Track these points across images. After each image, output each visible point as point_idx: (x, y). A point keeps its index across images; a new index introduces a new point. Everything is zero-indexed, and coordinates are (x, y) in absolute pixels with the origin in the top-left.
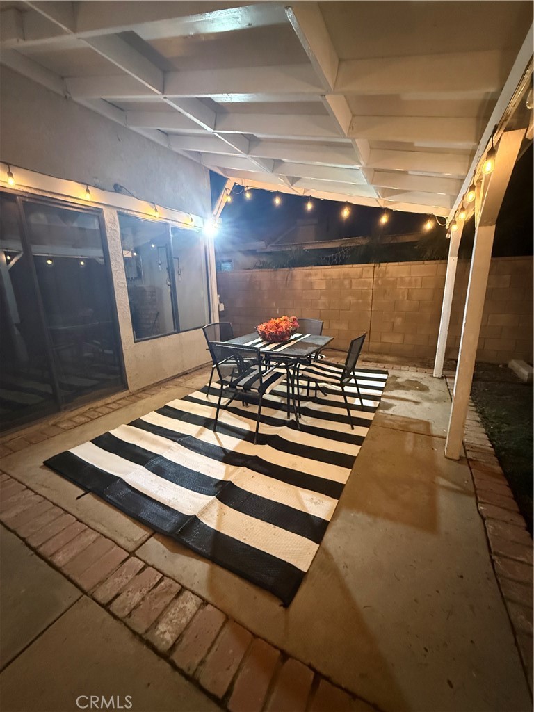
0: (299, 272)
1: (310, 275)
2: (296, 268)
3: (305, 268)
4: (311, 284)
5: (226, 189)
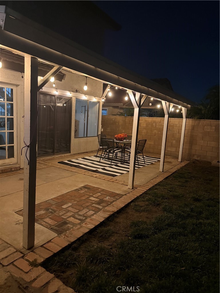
5: (108, 86)
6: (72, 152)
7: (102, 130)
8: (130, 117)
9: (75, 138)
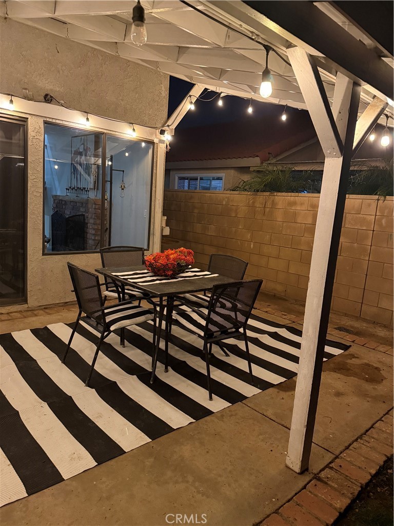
0: (283, 198)
1: (295, 203)
2: (279, 194)
3: (290, 194)
4: (295, 215)
5: (190, 96)
6: (33, 300)
7: (167, 231)
8: (268, 193)
9: (43, 254)
